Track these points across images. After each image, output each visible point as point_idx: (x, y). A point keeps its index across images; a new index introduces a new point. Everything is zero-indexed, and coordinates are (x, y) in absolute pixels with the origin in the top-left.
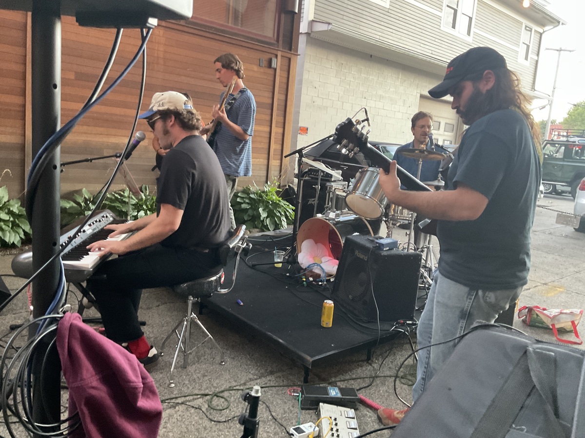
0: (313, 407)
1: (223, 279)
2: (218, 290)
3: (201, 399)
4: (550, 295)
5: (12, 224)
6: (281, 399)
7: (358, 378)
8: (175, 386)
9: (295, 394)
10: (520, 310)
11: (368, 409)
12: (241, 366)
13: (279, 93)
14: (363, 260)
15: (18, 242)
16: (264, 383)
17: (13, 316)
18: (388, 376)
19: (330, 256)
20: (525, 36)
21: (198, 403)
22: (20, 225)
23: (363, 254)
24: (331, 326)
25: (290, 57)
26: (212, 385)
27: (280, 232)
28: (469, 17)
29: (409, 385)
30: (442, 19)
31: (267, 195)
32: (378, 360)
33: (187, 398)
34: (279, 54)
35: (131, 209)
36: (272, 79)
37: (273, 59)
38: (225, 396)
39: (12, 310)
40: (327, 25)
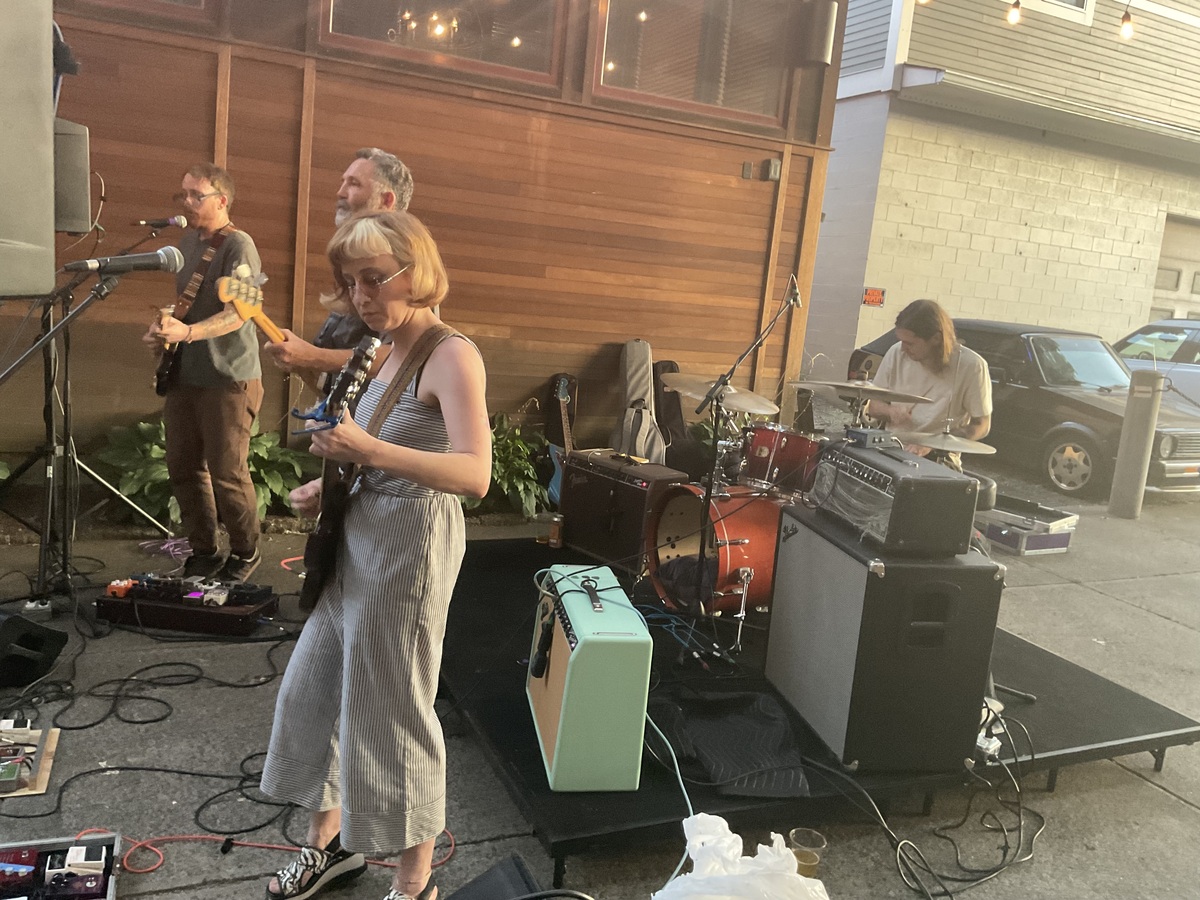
13: (783, 230)
25: (811, 155)
34: (788, 150)
36: (769, 201)
37: (773, 161)
40: (935, 72)
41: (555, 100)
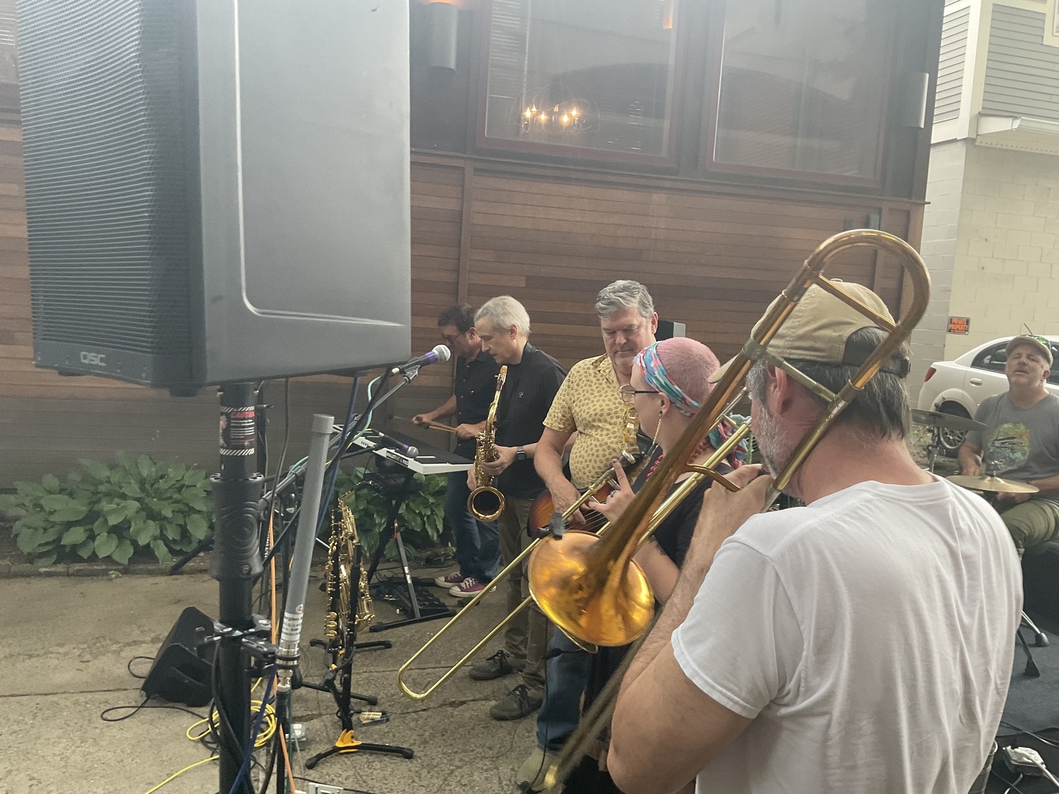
13: (883, 277)
25: (908, 209)
34: (885, 206)
40: (1011, 120)
41: (674, 177)
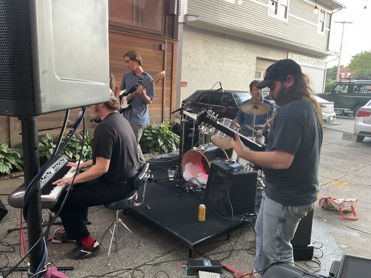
0: (195, 274)
1: (137, 197)
2: (134, 204)
3: (127, 272)
4: (339, 187)
5: (4, 161)
6: (175, 269)
7: (222, 252)
8: (111, 264)
9: (184, 266)
10: (320, 200)
11: (228, 272)
12: (150, 248)
13: (167, 65)
14: (222, 177)
15: (8, 171)
16: (165, 259)
17: (9, 223)
18: (240, 250)
19: (203, 172)
20: (321, 16)
21: (126, 275)
22: (9, 160)
23: (222, 174)
24: (204, 220)
25: (173, 42)
26: (133, 262)
27: (172, 154)
28: (286, 7)
29: (253, 255)
30: (268, 9)
31: (163, 130)
32: (234, 239)
33: (119, 272)
34: (166, 41)
35: (77, 145)
36: (163, 57)
37: (162, 44)
38: (142, 270)
39: (8, 218)
40: (196, 17)
